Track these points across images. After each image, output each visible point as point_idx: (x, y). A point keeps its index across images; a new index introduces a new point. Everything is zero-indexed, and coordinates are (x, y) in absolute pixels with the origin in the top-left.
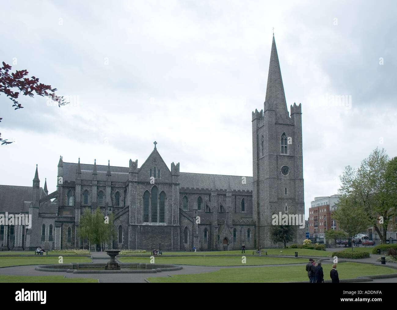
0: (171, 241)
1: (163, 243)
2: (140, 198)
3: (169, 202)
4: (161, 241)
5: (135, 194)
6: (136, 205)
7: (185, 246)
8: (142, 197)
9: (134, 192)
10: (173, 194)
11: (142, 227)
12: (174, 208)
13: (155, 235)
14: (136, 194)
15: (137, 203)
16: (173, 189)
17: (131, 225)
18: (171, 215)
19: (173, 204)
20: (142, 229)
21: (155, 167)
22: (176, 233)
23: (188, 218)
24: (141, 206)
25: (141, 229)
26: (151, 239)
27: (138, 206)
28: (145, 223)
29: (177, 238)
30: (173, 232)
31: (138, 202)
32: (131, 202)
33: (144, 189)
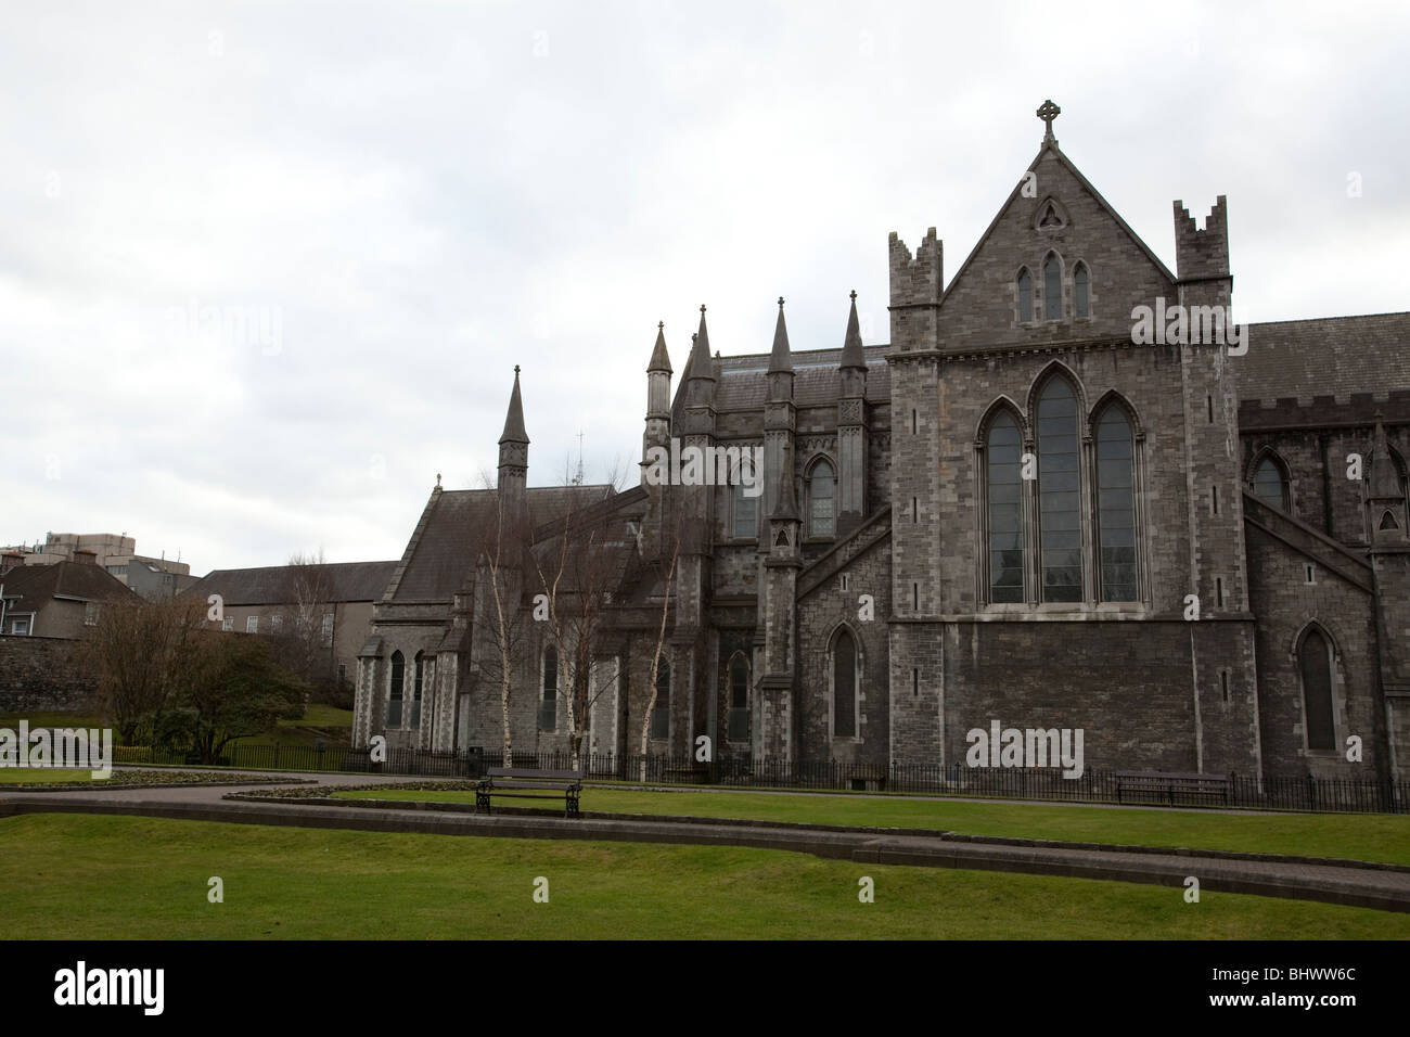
0: (1192, 729)
1: (1130, 744)
2: (958, 454)
3: (1166, 459)
4: (1116, 725)
5: (925, 429)
6: (934, 497)
7: (1315, 772)
8: (968, 448)
9: (920, 422)
10: (1187, 405)
11: (975, 637)
12: (1203, 497)
13: (1068, 688)
14: (929, 431)
15: (941, 486)
16: (1186, 372)
17: (904, 623)
18: (1185, 543)
19: (1194, 469)
20: (975, 645)
21: (1051, 255)
22: (1229, 670)
23: (1322, 566)
24: (969, 502)
25: (970, 651)
26: (1039, 710)
27: (948, 504)
28: (1001, 607)
29: (1235, 709)
30: (1199, 661)
31: (944, 479)
32: (899, 480)
33: (981, 394)
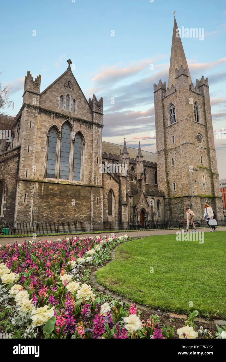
0: (90, 211)
1: (78, 215)
2: (42, 136)
3: (89, 149)
4: (75, 210)
5: (34, 127)
6: (35, 146)
7: (109, 220)
8: (45, 135)
9: (32, 125)
10: (94, 139)
11: (43, 186)
12: (95, 159)
13: (65, 201)
14: (35, 128)
15: (37, 144)
16: (94, 131)
17: (23, 180)
18: (91, 169)
19: (94, 153)
20: (43, 189)
21: (68, 95)
22: (98, 198)
23: (113, 177)
24: (44, 150)
25: (41, 190)
26: (58, 207)
27: (38, 149)
28: (49, 179)
29: (99, 207)
30: (93, 196)
31: (37, 142)
32: (25, 139)
33: (49, 122)
